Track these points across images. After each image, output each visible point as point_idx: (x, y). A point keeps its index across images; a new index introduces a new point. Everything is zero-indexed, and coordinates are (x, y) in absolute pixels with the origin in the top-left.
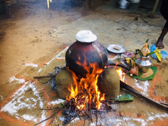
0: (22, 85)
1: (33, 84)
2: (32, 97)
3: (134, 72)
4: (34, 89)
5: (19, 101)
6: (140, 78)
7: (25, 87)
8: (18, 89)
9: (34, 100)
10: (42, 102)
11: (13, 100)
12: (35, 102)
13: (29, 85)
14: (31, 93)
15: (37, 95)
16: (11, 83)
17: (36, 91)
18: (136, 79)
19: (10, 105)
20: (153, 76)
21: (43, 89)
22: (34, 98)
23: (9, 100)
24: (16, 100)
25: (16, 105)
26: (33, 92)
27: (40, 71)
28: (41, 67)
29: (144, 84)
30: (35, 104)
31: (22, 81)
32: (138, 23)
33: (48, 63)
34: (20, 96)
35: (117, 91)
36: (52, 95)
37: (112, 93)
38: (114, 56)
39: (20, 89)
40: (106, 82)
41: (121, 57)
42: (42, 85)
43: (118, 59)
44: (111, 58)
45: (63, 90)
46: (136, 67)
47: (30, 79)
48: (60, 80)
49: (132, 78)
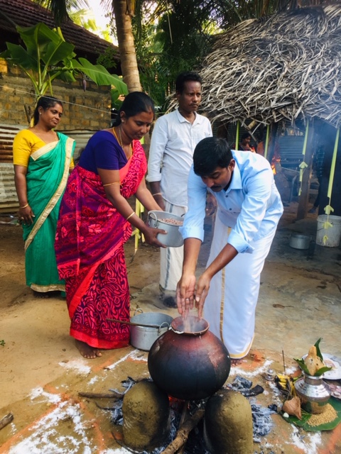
0: (53, 406)
1: (75, 408)
2: (71, 435)
3: (292, 409)
4: (77, 419)
5: (45, 439)
7: (60, 412)
8: (46, 414)
9: (74, 441)
10: (89, 448)
11: (34, 435)
12: (76, 446)
13: (68, 409)
14: (69, 427)
15: (80, 432)
16: (33, 400)
17: (81, 423)
18: (295, 425)
19: (27, 444)
20: (334, 424)
21: (95, 422)
22: (74, 438)
23: (27, 435)
24: (40, 436)
25: (38, 446)
26: (75, 425)
27: (92, 381)
28: (97, 374)
29: (311, 440)
30: (76, 450)
31: (55, 398)
32: (326, 295)
33: (112, 367)
34: (48, 430)
35: (245, 444)
36: (111, 436)
37: (234, 447)
38: (255, 367)
39: (50, 415)
40: (222, 420)
41: (268, 371)
42: (93, 412)
43: (264, 377)
44: (249, 371)
45: (135, 425)
46: (296, 397)
47: (72, 397)
48: (132, 404)
49: (287, 423)
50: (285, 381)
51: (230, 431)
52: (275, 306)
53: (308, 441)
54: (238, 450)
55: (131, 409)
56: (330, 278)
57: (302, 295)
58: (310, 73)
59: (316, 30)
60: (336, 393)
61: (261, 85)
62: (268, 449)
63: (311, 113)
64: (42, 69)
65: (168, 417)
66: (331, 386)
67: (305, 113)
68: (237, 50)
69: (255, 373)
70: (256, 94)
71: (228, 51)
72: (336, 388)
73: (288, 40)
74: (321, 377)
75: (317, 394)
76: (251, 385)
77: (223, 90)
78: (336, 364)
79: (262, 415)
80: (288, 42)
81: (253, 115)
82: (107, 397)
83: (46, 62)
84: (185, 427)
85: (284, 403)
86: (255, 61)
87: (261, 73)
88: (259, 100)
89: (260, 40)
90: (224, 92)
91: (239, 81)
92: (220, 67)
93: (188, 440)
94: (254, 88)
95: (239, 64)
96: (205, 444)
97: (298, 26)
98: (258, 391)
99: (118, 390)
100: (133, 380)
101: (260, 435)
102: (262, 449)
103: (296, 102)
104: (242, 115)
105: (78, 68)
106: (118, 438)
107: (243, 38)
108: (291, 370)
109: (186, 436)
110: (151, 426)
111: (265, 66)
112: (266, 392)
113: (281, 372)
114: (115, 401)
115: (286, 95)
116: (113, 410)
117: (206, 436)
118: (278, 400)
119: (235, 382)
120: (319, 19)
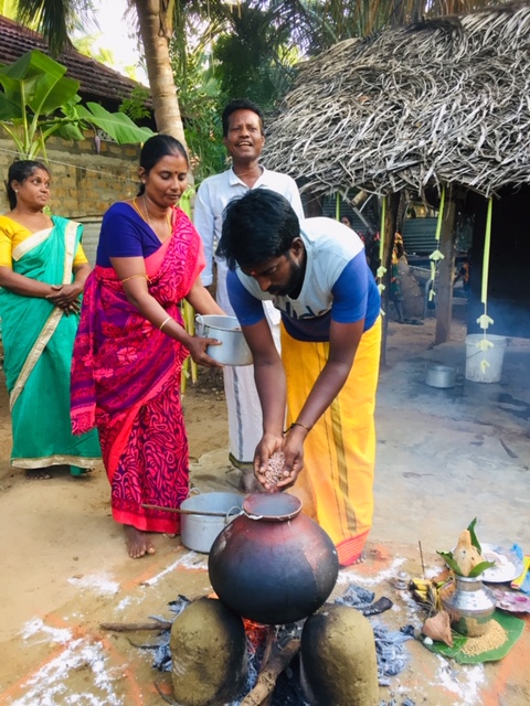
0: (60, 647)
1: (95, 648)
2: (89, 692)
3: (437, 631)
4: (98, 666)
5: (47, 701)
6: (457, 654)
7: (71, 657)
8: (48, 660)
9: (95, 701)
11: (30, 694)
13: (83, 652)
14: (86, 679)
15: (104, 686)
16: (28, 639)
17: (105, 672)
18: (443, 656)
20: (502, 650)
21: (127, 669)
22: (95, 696)
23: (18, 694)
24: (39, 696)
26: (95, 675)
28: (129, 594)
29: (469, 677)
31: (63, 635)
32: (483, 455)
33: (152, 581)
34: (51, 686)
35: (366, 688)
36: (154, 689)
37: (349, 694)
38: (379, 569)
39: (55, 663)
40: (328, 652)
41: (399, 574)
42: (124, 654)
43: (393, 584)
44: (368, 576)
45: (190, 669)
46: (443, 612)
47: (90, 632)
48: (184, 635)
49: (430, 654)
50: (425, 588)
51: (341, 668)
52: (406, 475)
53: (464, 679)
54: (355, 698)
55: (184, 644)
56: (489, 429)
57: (446, 458)
58: (445, 116)
59: (451, 51)
60: (503, 603)
61: (371, 136)
62: (402, 695)
63: (448, 176)
64: (30, 121)
65: (242, 653)
66: (496, 592)
67: (438, 176)
68: (333, 85)
69: (379, 579)
70: (363, 151)
71: (318, 88)
72: (504, 595)
73: (409, 68)
74: (479, 578)
75: (475, 606)
76: (373, 598)
77: (313, 146)
78: (503, 558)
79: (389, 643)
80: (408, 71)
81: (360, 182)
82: (146, 628)
83: (36, 109)
84: (271, 668)
85: (424, 622)
86: (359, 101)
87: (369, 119)
88: (368, 159)
89: (367, 69)
90: (314, 149)
91: (337, 132)
92: (307, 111)
93: (275, 688)
94: (359, 142)
95: (336, 106)
96: (302, 692)
97: (424, 47)
98: (384, 606)
99: (164, 616)
100: (187, 600)
101: (390, 674)
102: (392, 696)
103: (425, 160)
104: (344, 183)
105: (85, 118)
106: (164, 692)
107: (340, 66)
108: (434, 571)
109: (273, 682)
110: (216, 670)
111: (375, 108)
112: (395, 608)
113: (418, 576)
114: (160, 635)
115: (408, 151)
116: (156, 647)
117: (303, 680)
118: (416, 618)
119: (348, 594)
120: (454, 34)
